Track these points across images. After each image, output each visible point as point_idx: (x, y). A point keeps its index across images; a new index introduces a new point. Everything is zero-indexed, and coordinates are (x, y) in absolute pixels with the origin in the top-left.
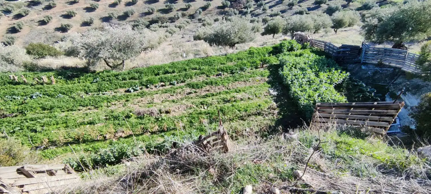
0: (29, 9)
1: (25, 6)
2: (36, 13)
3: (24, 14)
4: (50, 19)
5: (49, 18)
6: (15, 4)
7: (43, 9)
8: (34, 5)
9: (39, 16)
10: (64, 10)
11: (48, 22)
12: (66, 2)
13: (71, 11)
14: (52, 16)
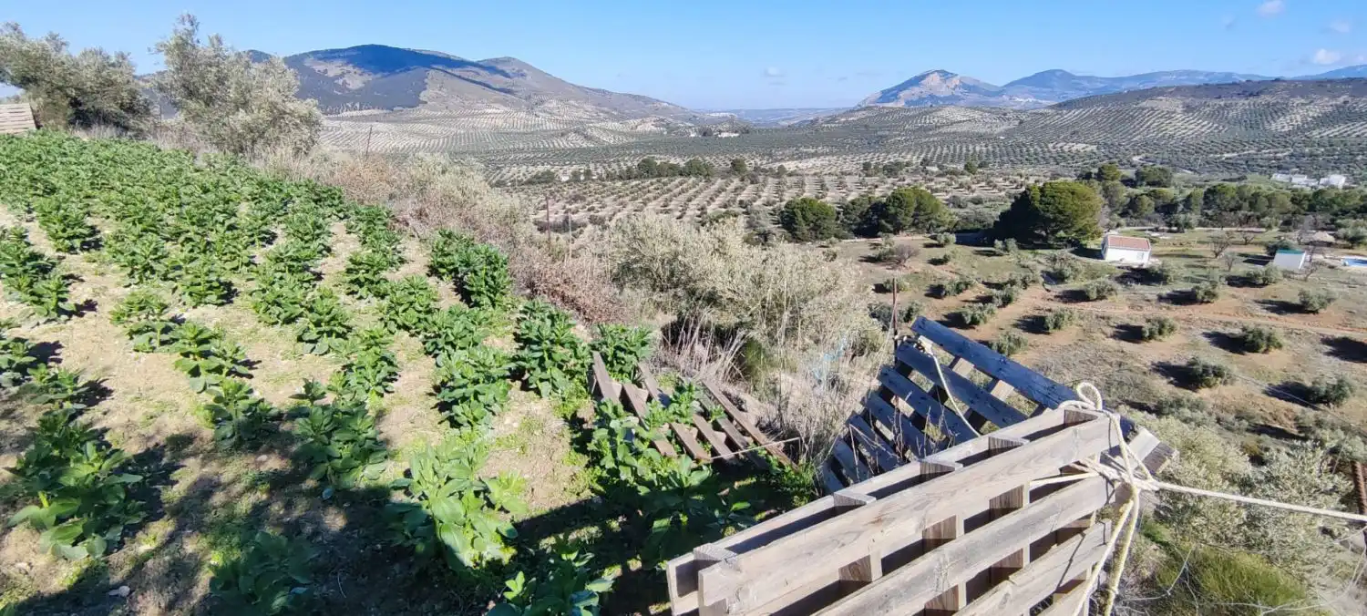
0: (1119, 287)
1: (1110, 278)
2: (1129, 303)
3: (1094, 295)
4: (1165, 331)
5: (1162, 328)
6: (1088, 266)
7: (1161, 298)
8: (1138, 281)
9: (1132, 312)
10: (1234, 320)
11: (1151, 337)
12: (1260, 299)
13: (1266, 331)
14: (1178, 325)
